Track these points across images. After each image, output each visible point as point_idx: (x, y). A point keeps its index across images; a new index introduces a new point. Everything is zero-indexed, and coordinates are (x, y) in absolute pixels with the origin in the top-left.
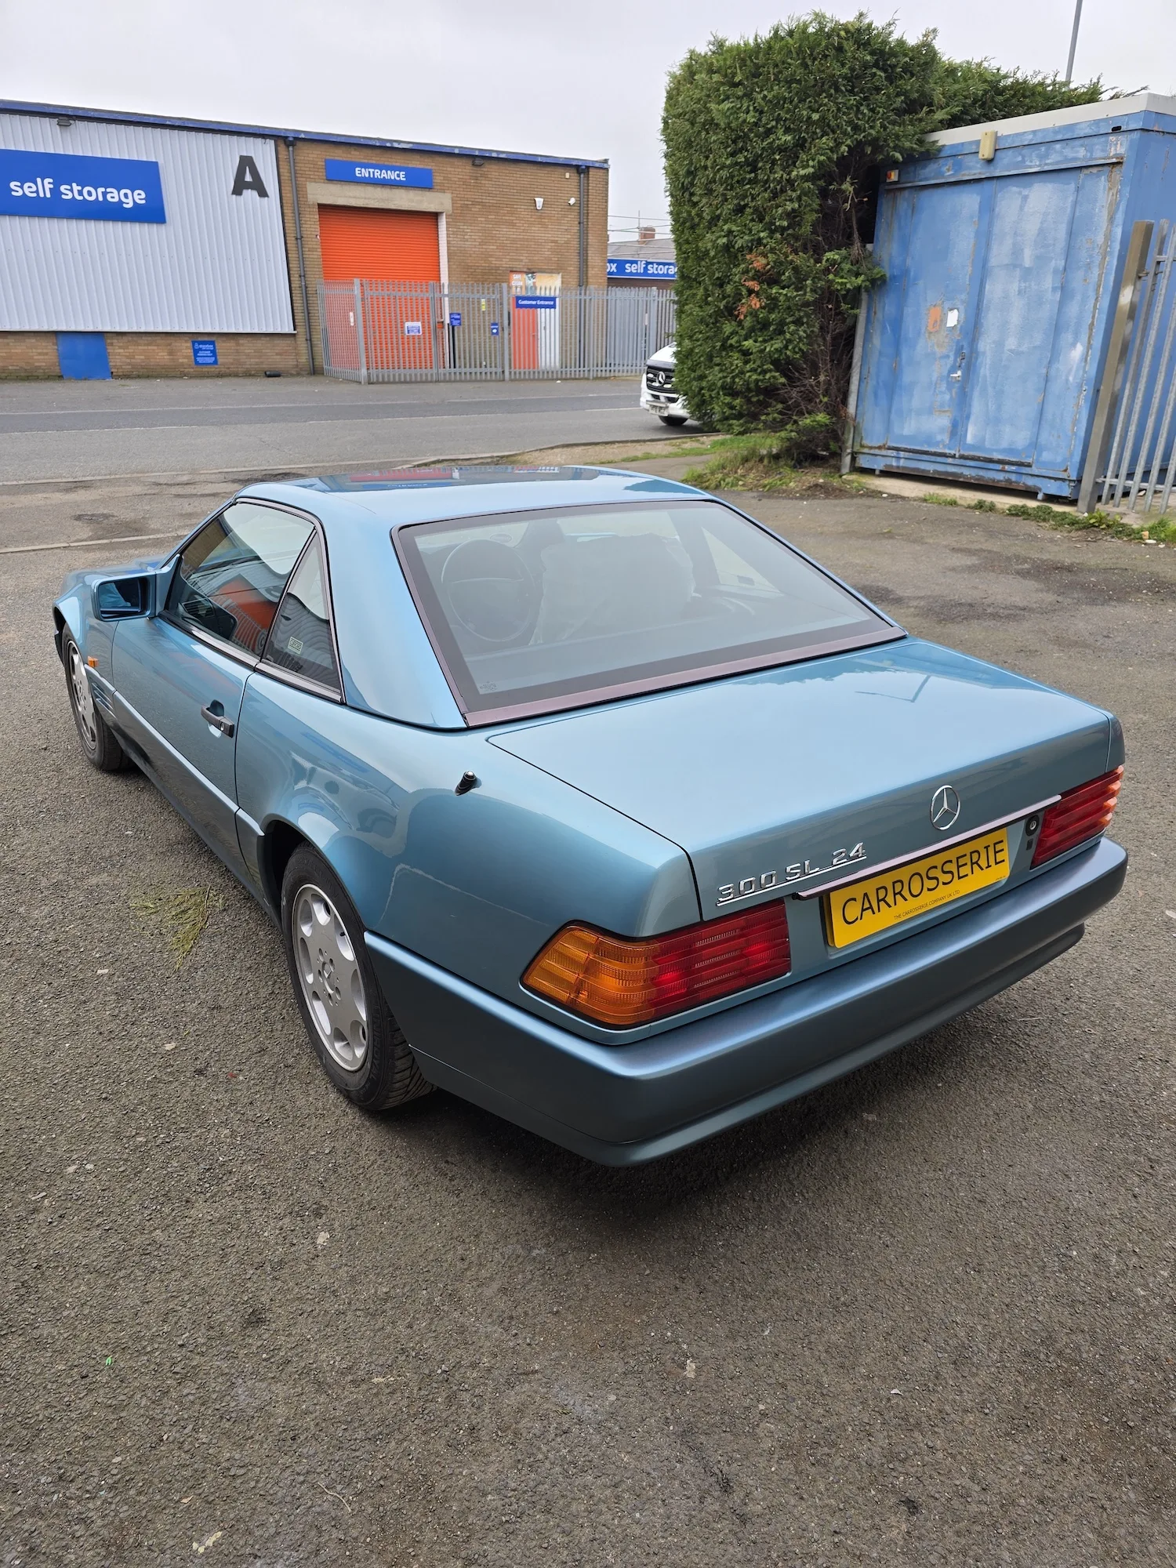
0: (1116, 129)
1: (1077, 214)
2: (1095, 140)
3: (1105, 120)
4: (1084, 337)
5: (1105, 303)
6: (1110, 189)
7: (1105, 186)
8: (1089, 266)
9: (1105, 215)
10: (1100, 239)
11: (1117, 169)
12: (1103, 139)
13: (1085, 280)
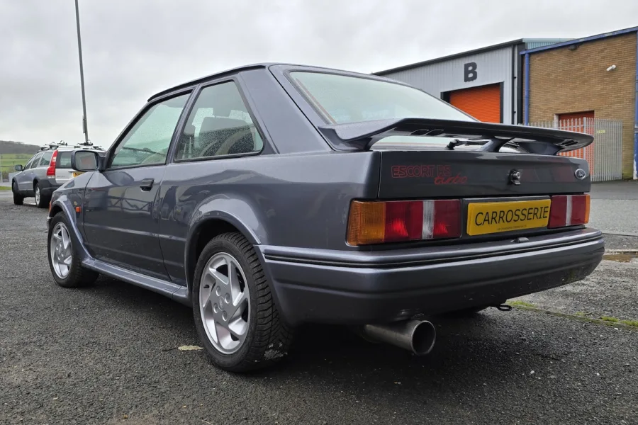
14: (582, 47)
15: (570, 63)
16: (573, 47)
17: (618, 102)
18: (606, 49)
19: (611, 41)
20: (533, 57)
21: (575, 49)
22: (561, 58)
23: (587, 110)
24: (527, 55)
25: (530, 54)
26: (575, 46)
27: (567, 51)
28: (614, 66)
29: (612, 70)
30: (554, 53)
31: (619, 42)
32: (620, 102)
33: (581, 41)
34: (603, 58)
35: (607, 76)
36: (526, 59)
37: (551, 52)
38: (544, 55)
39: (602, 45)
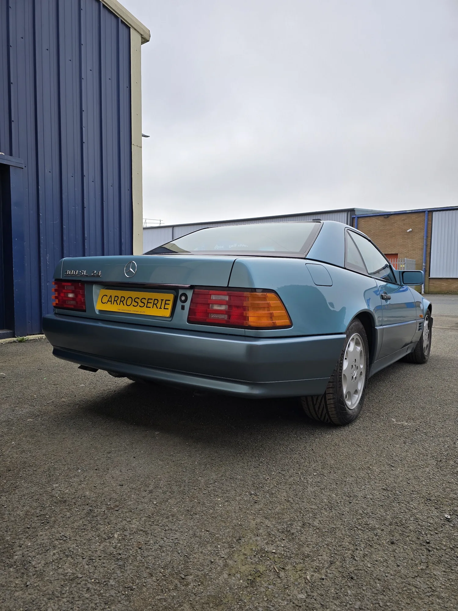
14: (392, 217)
15: (383, 225)
16: (386, 216)
17: (412, 250)
18: (406, 219)
19: (409, 215)
20: (360, 219)
21: (388, 217)
22: (378, 222)
23: (394, 253)
24: (356, 218)
25: (358, 217)
26: (387, 215)
27: (382, 218)
28: (411, 230)
29: (410, 232)
30: (373, 218)
31: (414, 216)
32: (414, 250)
33: (392, 213)
34: (404, 224)
35: (406, 235)
36: (355, 220)
37: (371, 218)
38: (367, 219)
39: (404, 217)
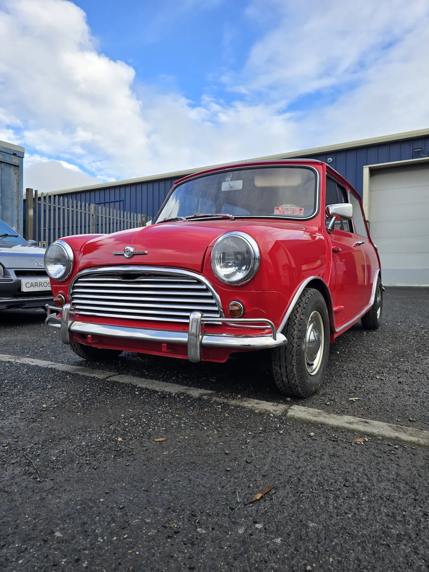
0: (15, 154)
1: (3, 178)
2: (6, 154)
3: (10, 149)
4: (16, 224)
5: (21, 213)
6: (16, 174)
7: (13, 173)
8: (12, 199)
9: (15, 182)
10: (15, 190)
11: (16, 168)
12: (9, 155)
13: (12, 204)
